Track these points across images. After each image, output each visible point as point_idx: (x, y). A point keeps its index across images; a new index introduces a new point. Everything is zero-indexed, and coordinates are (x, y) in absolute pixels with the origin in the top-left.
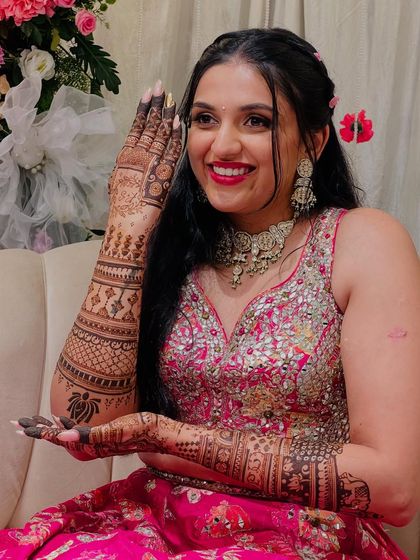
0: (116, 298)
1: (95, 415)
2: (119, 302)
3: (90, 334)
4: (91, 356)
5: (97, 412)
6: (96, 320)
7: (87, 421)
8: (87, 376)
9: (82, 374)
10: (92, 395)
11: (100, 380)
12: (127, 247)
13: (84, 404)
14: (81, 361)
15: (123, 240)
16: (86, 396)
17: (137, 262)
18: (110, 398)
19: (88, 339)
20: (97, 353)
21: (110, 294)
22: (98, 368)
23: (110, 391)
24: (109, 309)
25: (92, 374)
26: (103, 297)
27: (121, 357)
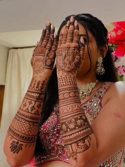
0: (32, 105)
1: (20, 150)
2: (34, 106)
3: (21, 118)
4: (21, 127)
5: (22, 149)
6: (24, 113)
7: (17, 153)
8: (19, 135)
9: (17, 134)
10: (20, 143)
11: (24, 137)
12: (38, 85)
13: (16, 146)
14: (17, 129)
15: (37, 82)
16: (18, 143)
17: (42, 91)
18: (27, 144)
19: (21, 120)
20: (23, 126)
21: (30, 103)
22: (23, 132)
23: (27, 142)
24: (30, 109)
25: (21, 134)
26: (28, 104)
27: (33, 128)
